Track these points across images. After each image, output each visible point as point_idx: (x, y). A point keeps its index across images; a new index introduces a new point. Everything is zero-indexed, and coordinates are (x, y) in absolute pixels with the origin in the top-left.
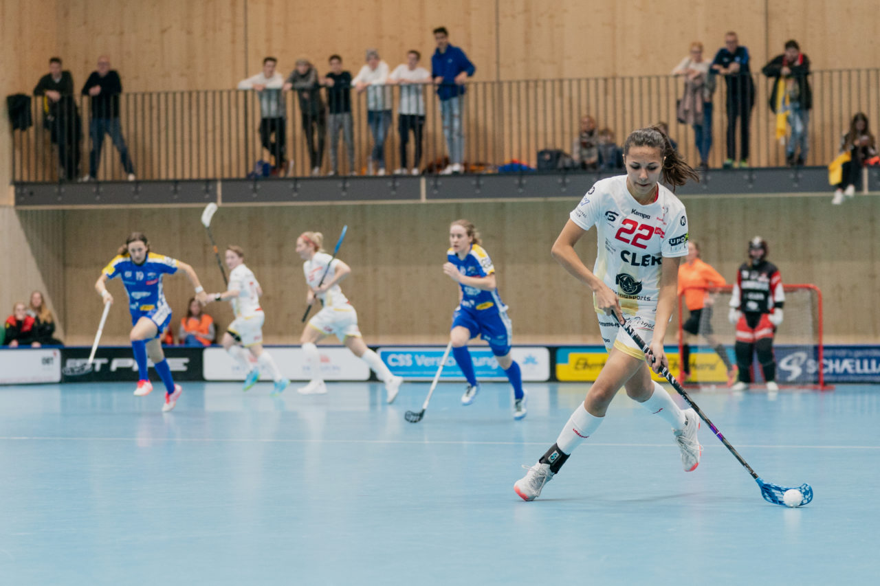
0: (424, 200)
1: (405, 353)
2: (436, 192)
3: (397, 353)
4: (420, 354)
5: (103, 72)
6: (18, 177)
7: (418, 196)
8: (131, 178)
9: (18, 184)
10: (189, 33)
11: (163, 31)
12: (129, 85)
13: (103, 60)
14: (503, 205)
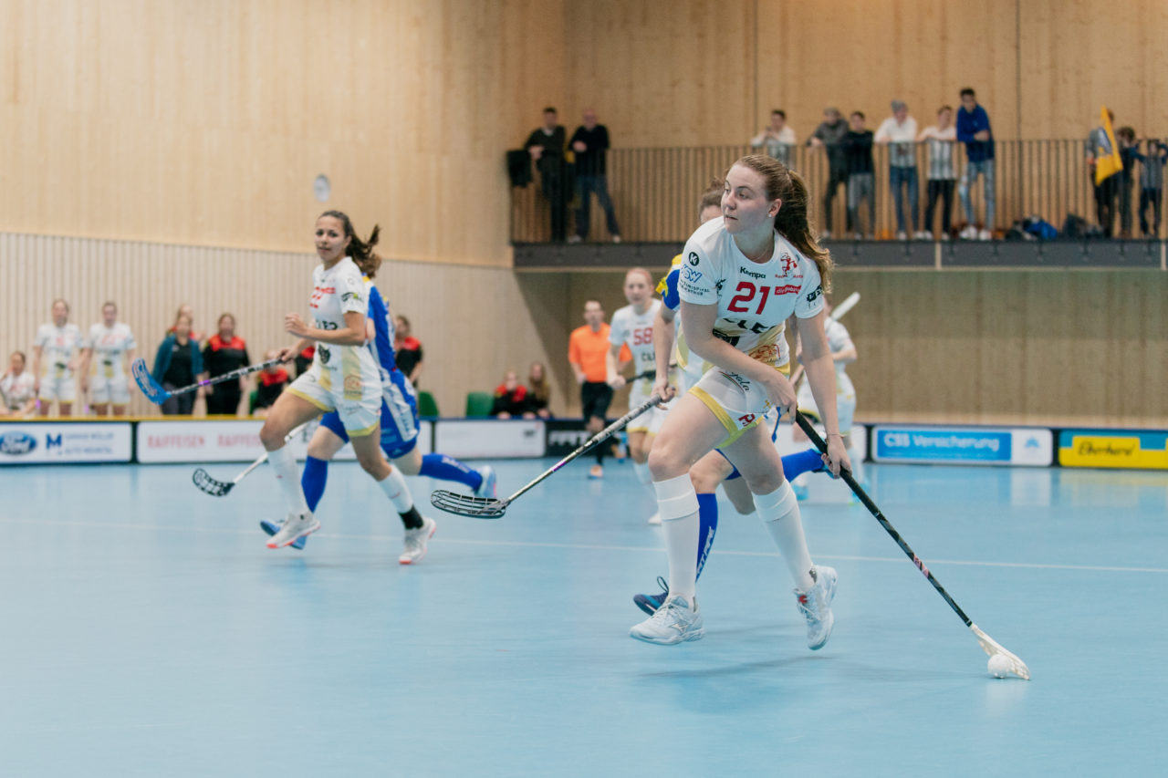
0: (939, 267)
1: (902, 433)
2: (951, 259)
3: (894, 432)
4: (918, 434)
5: (590, 126)
6: (517, 238)
7: (932, 263)
8: (617, 239)
9: (517, 245)
10: (701, 85)
11: (674, 84)
12: (617, 141)
13: (589, 113)
14: (1025, 275)
